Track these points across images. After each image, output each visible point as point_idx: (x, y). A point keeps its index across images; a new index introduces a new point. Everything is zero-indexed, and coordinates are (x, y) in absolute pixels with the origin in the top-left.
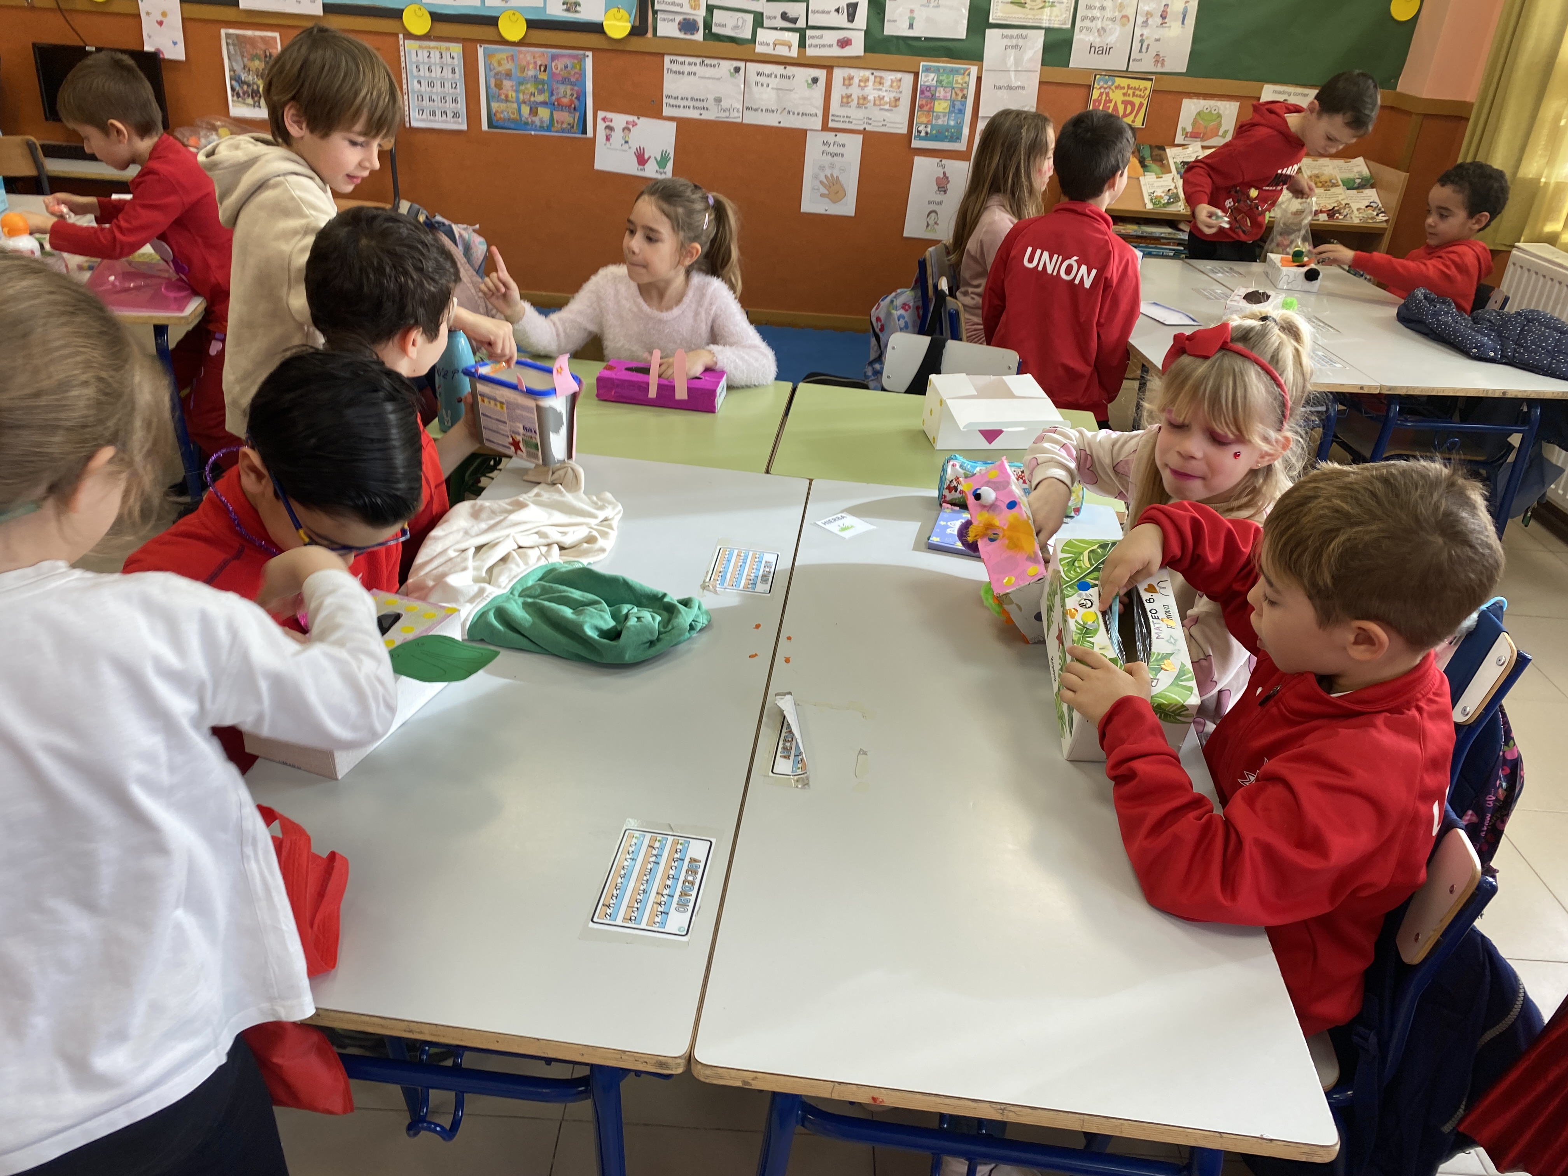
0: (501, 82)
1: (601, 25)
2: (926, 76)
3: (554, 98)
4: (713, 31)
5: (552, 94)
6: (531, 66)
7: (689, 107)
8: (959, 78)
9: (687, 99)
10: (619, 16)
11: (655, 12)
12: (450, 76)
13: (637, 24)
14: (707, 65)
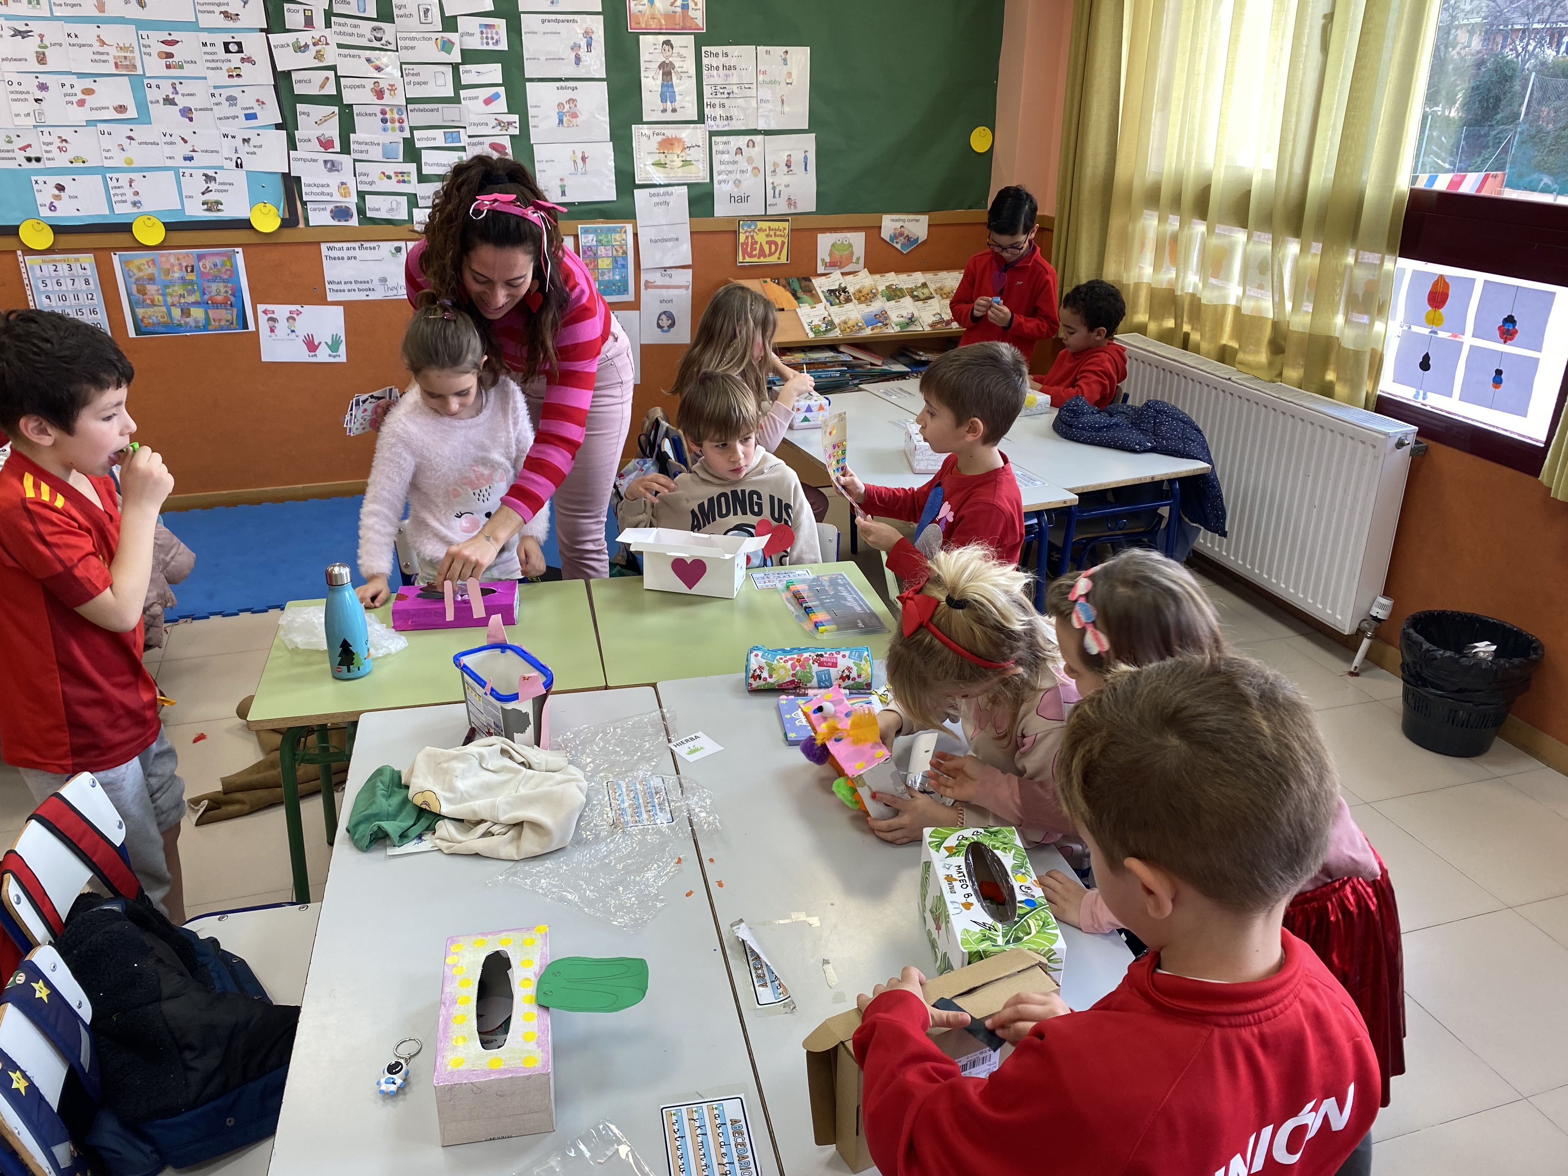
0: (145, 288)
1: (249, 221)
2: (586, 238)
3: (206, 297)
4: (368, 215)
5: (204, 294)
6: (176, 268)
7: (354, 290)
8: (617, 236)
9: (351, 283)
10: (265, 210)
11: (304, 204)
12: (84, 287)
13: (287, 216)
14: (366, 248)
